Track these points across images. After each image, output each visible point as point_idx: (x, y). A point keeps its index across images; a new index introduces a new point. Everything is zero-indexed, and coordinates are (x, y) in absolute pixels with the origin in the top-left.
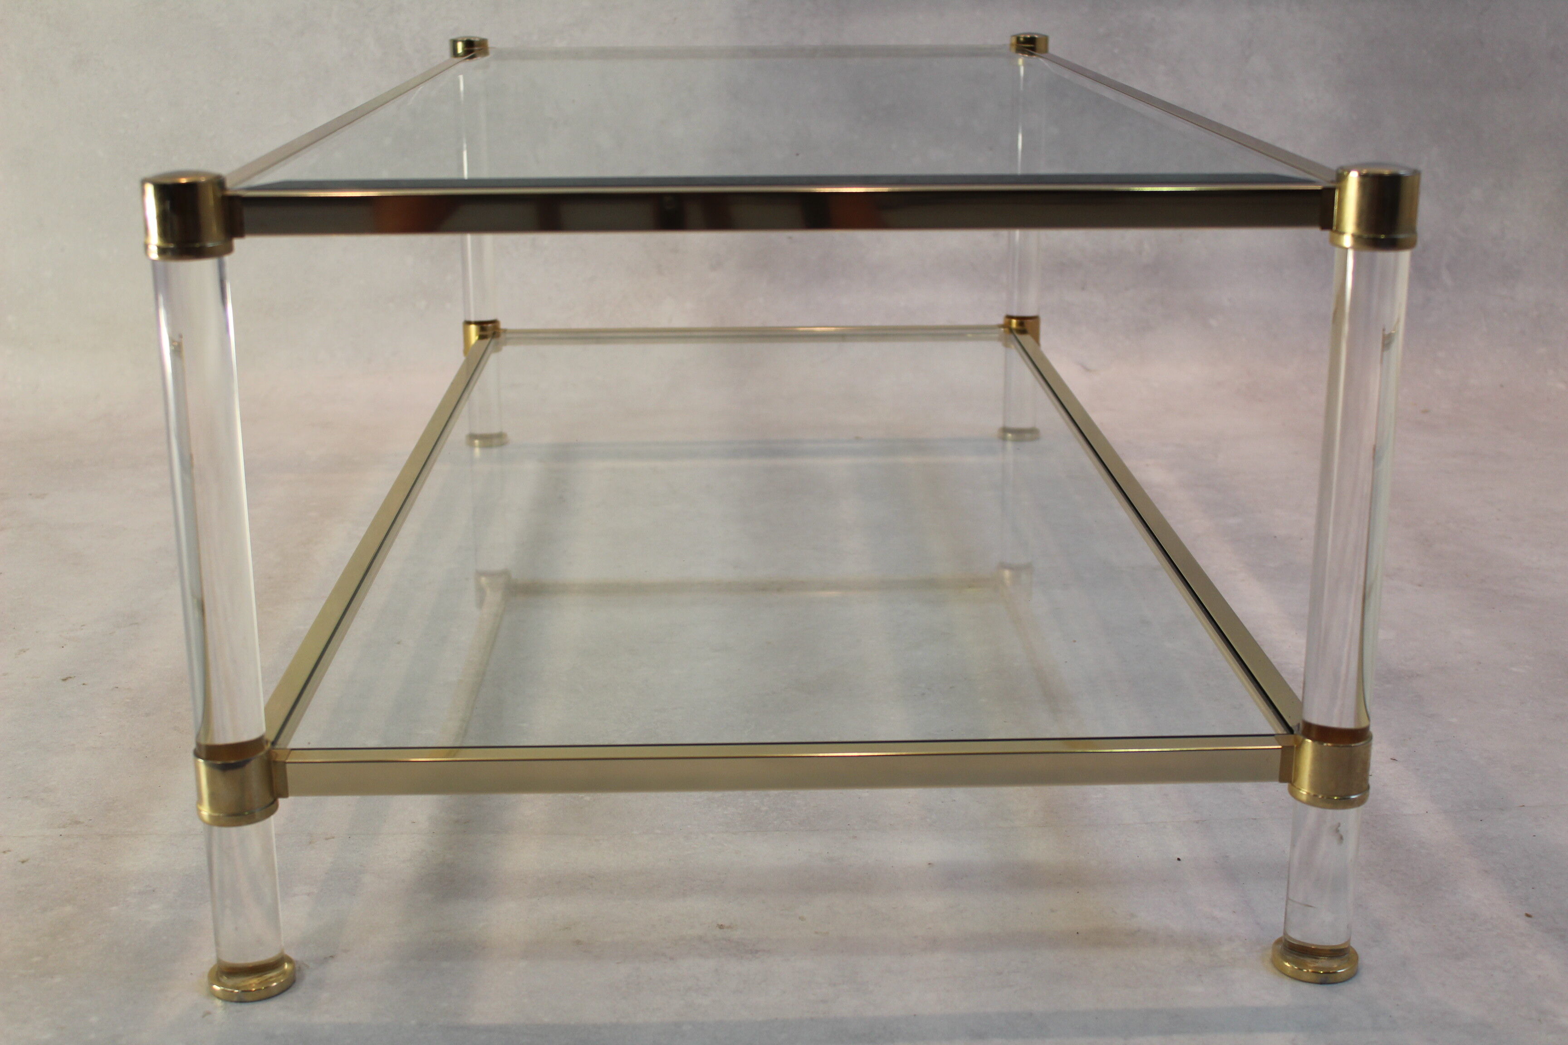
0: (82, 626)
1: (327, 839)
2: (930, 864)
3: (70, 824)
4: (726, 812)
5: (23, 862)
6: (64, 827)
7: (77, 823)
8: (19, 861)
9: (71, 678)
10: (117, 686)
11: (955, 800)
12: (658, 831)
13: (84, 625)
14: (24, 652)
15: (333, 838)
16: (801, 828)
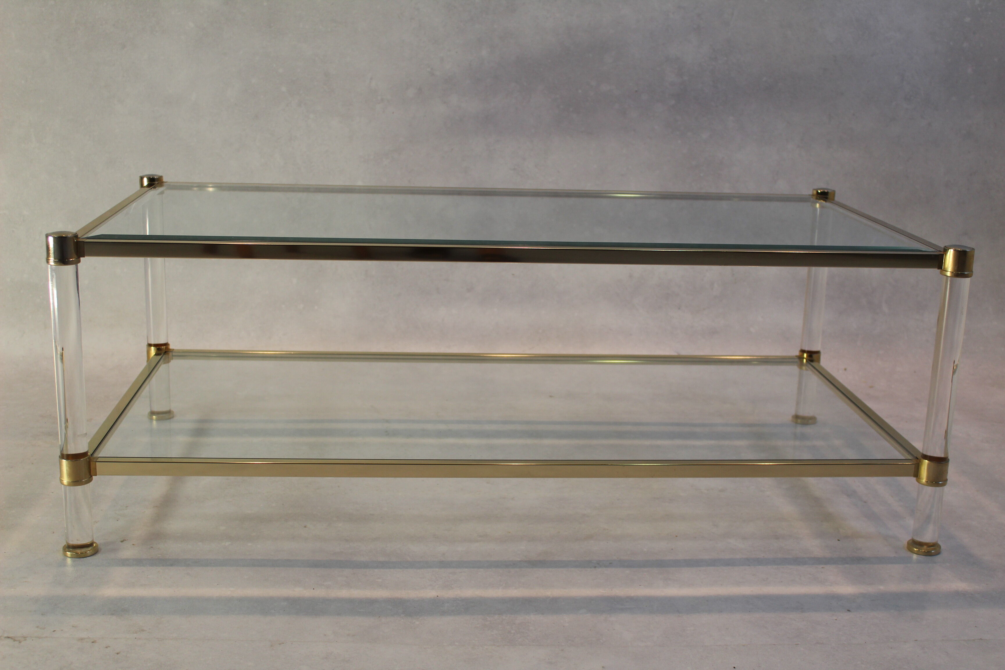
0: (126, 507)
1: (280, 644)
2: (603, 667)
3: (139, 631)
4: (492, 633)
5: (118, 654)
6: (136, 633)
7: (143, 630)
8: (116, 653)
9: (125, 540)
10: (152, 546)
11: (615, 629)
12: (457, 644)
13: (127, 507)
14: (97, 523)
15: (283, 643)
16: (534, 644)
